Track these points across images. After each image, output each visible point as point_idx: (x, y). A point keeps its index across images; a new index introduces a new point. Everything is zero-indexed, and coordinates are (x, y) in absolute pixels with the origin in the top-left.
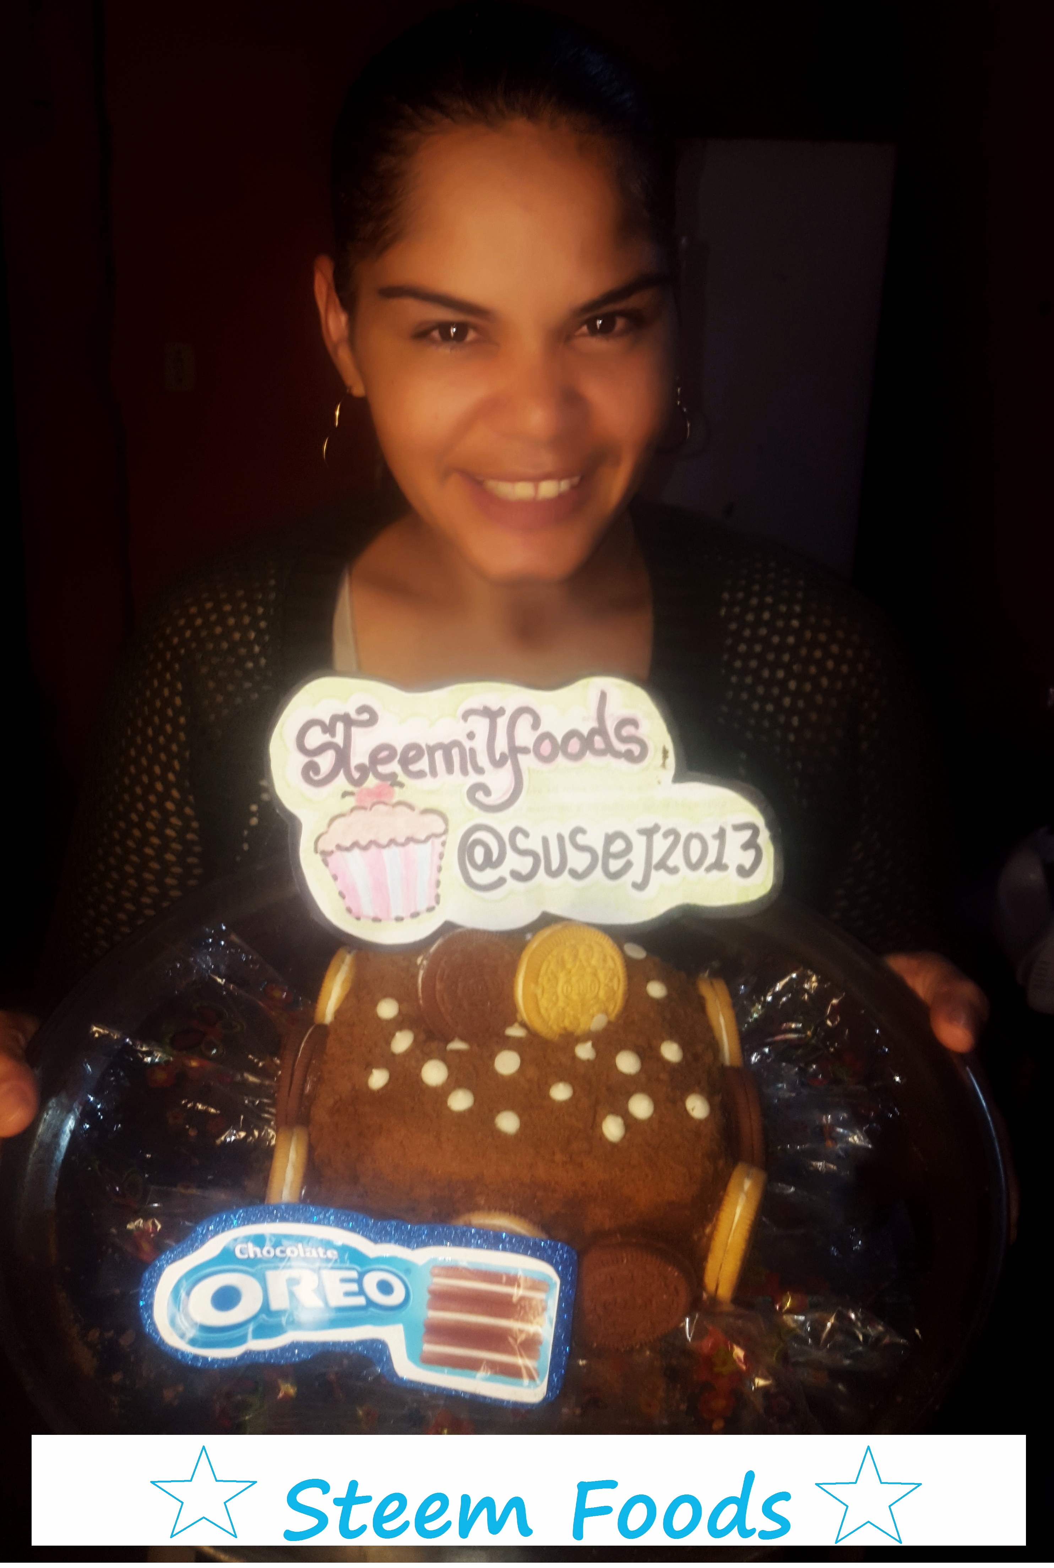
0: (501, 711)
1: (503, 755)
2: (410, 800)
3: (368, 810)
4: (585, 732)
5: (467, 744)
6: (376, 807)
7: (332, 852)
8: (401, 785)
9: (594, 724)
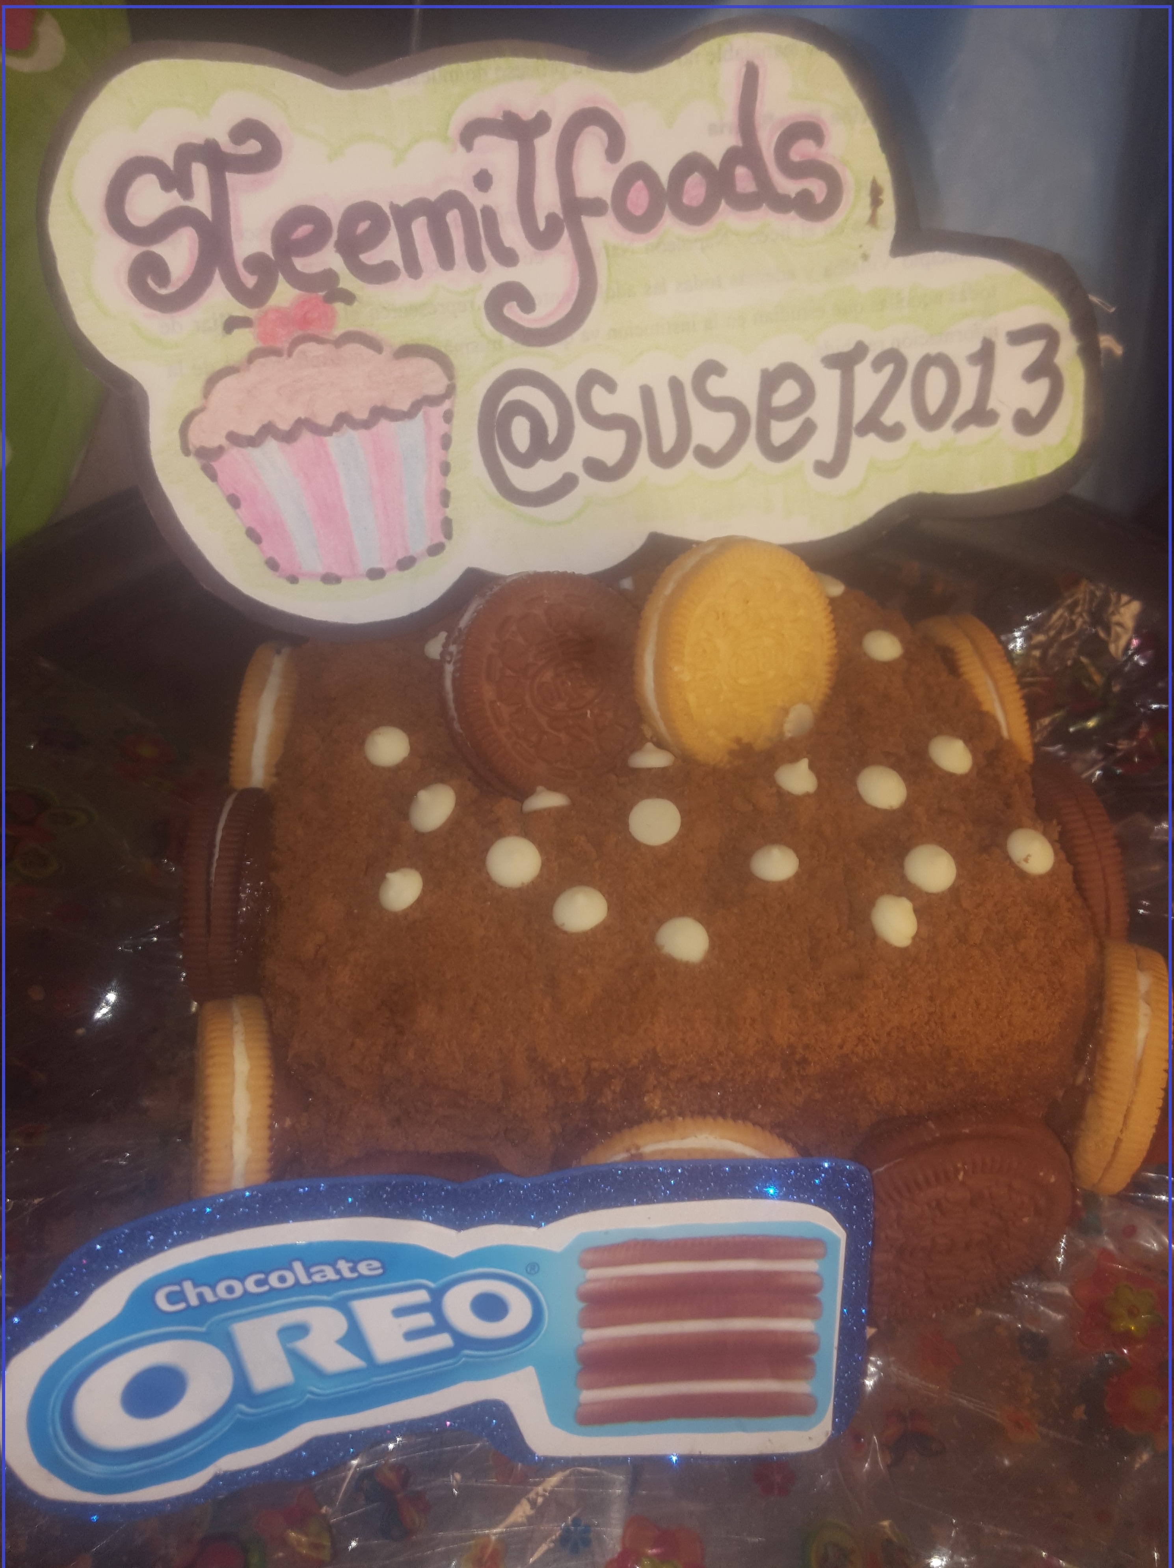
0: (541, 122)
1: (551, 218)
2: (370, 329)
3: (285, 356)
4: (715, 156)
5: (477, 200)
6: (301, 347)
7: (220, 450)
8: (348, 298)
9: (731, 139)
